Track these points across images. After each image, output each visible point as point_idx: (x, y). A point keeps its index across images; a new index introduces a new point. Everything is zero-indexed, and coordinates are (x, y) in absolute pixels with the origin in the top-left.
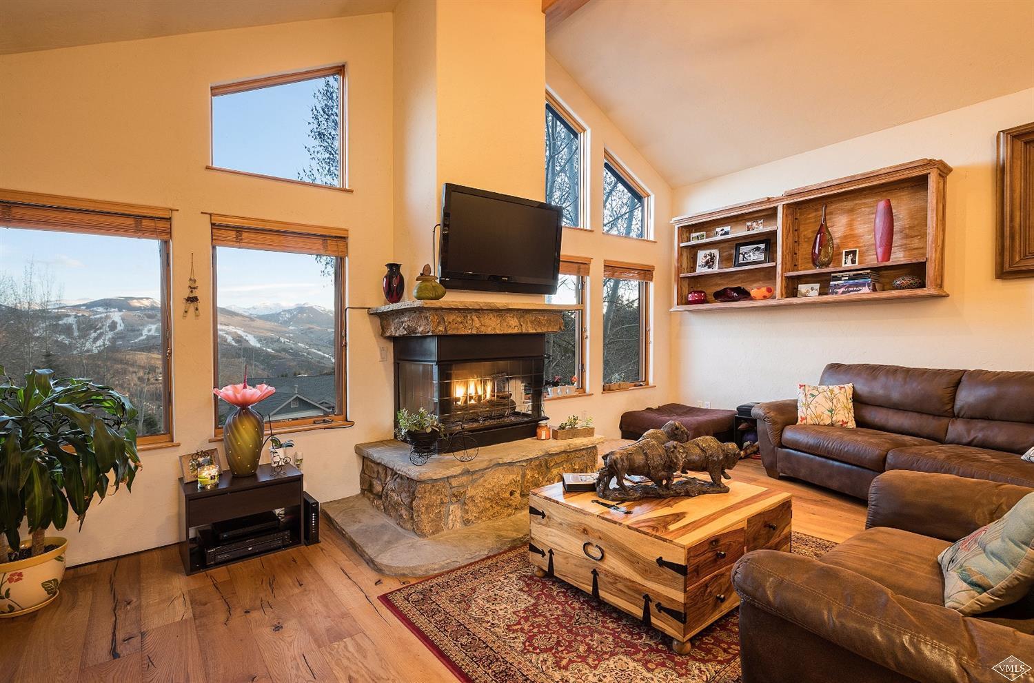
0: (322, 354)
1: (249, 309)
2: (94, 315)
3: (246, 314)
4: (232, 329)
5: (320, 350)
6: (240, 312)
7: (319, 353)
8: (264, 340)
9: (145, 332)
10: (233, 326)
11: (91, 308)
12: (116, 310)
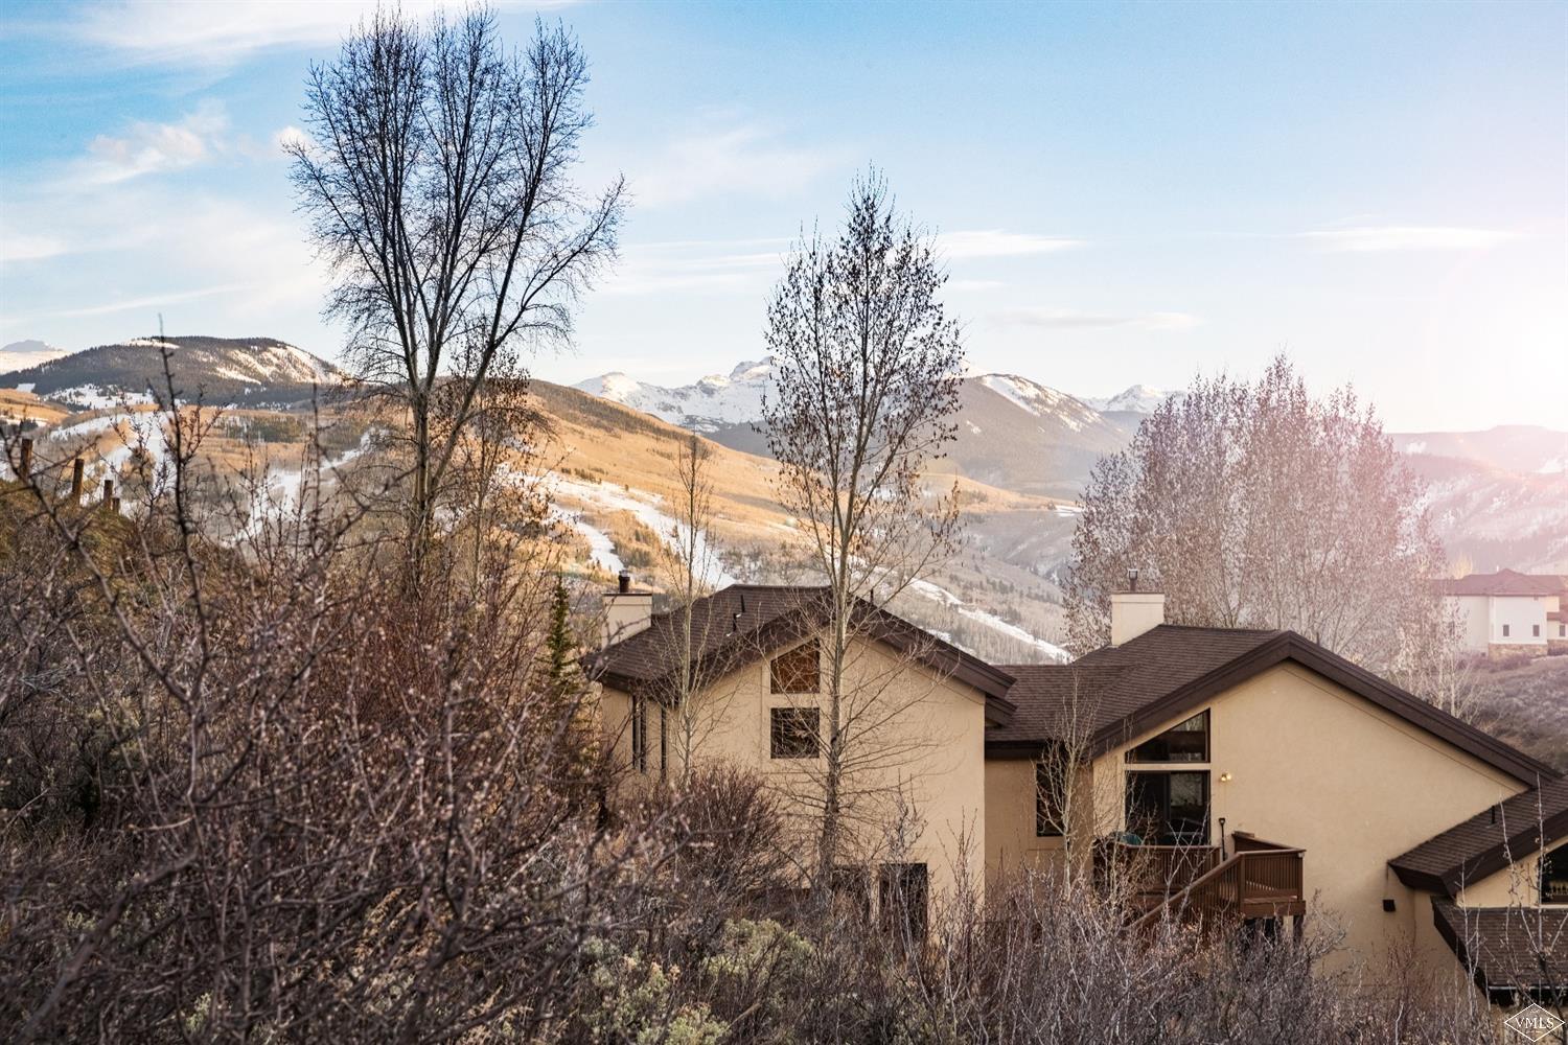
0: (1029, 639)
1: (682, 394)
2: (67, 423)
3: (670, 420)
4: (607, 496)
5: (1014, 618)
6: (646, 408)
7: (1014, 631)
8: (755, 556)
9: (257, 510)
10: (615, 480)
11: (51, 390)
12: (149, 399)
